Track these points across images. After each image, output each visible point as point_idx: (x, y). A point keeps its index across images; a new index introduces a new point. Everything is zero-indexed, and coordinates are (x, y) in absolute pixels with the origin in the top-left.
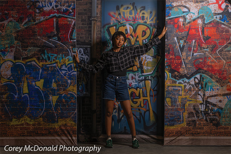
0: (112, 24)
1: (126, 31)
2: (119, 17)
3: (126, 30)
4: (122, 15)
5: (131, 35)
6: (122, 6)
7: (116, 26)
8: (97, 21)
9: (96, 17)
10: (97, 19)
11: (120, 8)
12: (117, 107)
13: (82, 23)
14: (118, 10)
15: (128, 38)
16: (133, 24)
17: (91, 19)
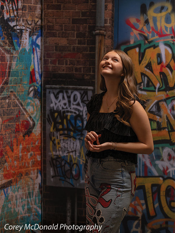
0: (132, 42)
1: (159, 58)
2: (145, 28)
3: (159, 55)
4: (151, 24)
5: (169, 66)
6: (152, 4)
7: (139, 46)
8: (105, 36)
9: (103, 29)
10: (105, 33)
11: (148, 9)
12: (140, 215)
13: (78, 40)
14: (145, 14)
15: (162, 73)
16: (172, 42)
17: (94, 33)
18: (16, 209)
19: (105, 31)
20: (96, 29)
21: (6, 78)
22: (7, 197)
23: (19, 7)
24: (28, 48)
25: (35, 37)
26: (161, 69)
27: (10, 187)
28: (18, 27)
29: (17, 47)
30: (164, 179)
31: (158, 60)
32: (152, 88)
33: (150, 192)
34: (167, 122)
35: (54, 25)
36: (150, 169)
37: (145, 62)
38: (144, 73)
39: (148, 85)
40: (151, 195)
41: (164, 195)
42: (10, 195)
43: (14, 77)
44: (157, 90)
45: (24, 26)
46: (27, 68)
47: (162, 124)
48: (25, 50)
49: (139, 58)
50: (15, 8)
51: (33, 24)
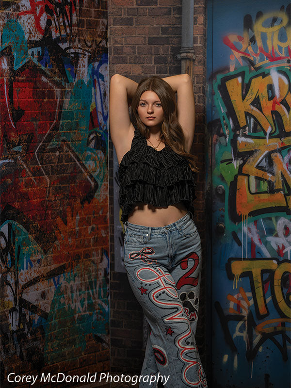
0: (232, 69)
1: (270, 91)
2: (250, 49)
3: (270, 87)
4: (259, 43)
5: (284, 102)
6: (259, 15)
7: (242, 74)
8: (194, 60)
9: (192, 51)
10: (195, 56)
11: (254, 22)
12: (245, 313)
13: (157, 68)
14: (250, 29)
15: (275, 113)
16: (289, 68)
17: (179, 56)
18: (71, 305)
19: (194, 53)
20: (182, 52)
21: (55, 121)
22: (58, 289)
23: (74, 23)
24: (86, 79)
25: (96, 64)
26: (274, 106)
27: (62, 275)
28: (72, 50)
29: (71, 79)
30: (279, 263)
31: (268, 94)
32: (261, 134)
33: (260, 280)
34: (282, 181)
35: (123, 47)
36: (259, 249)
37: (250, 97)
38: (250, 112)
39: (255, 130)
40: (260, 285)
41: (280, 285)
42: (63, 285)
43: (67, 120)
44: (267, 136)
45: (81, 49)
46: (86, 107)
47: (275, 184)
48: (82, 82)
49: (242, 91)
50: (67, 24)
51: (94, 46)
